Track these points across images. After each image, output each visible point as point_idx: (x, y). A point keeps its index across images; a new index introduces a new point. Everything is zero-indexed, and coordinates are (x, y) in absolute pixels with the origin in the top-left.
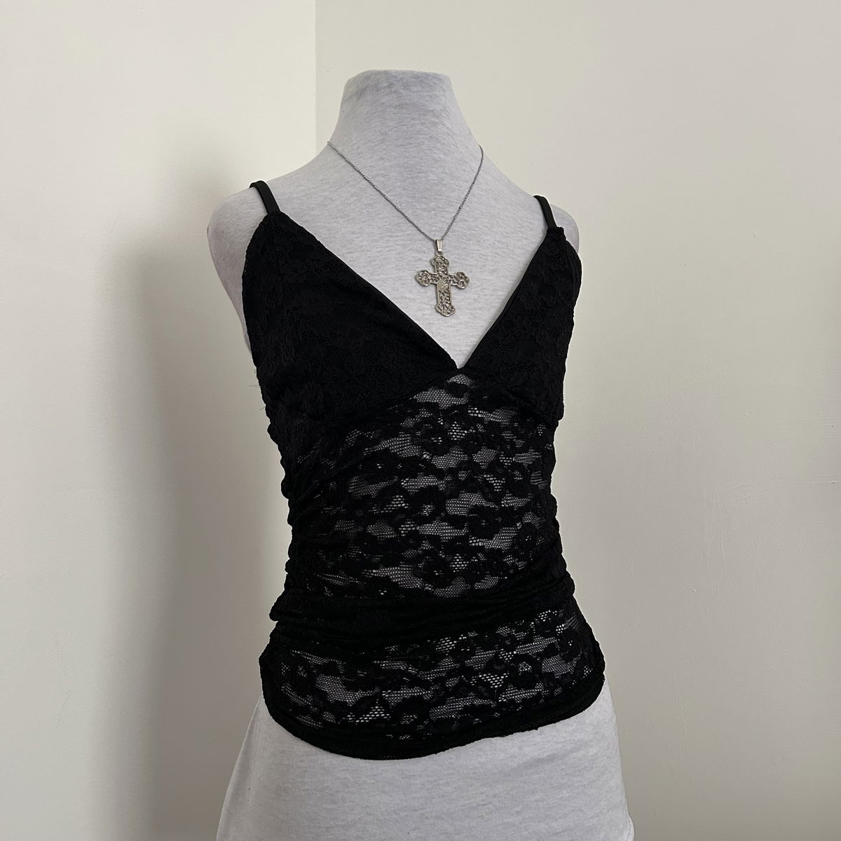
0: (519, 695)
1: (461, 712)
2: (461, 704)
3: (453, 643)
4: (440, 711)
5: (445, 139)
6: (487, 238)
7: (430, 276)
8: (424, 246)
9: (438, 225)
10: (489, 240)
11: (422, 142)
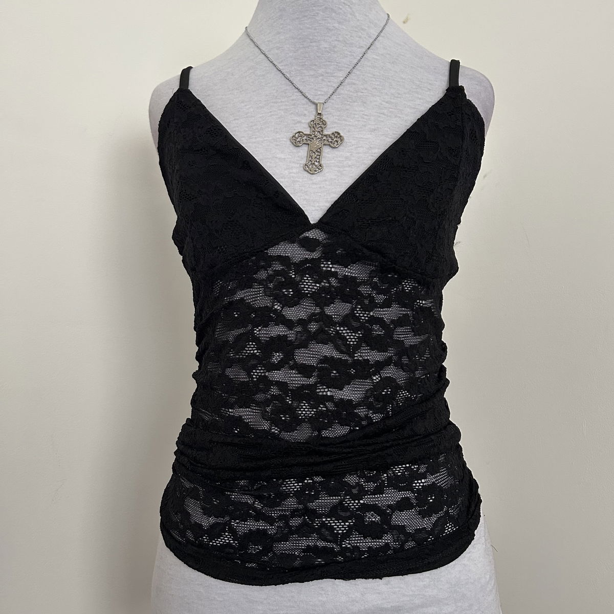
0: (366, 544)
1: (304, 551)
2: (304, 543)
3: (298, 485)
4: (283, 547)
5: (341, 9)
6: (375, 99)
7: (305, 137)
8: (306, 110)
9: (323, 89)
10: (376, 101)
11: (317, 13)
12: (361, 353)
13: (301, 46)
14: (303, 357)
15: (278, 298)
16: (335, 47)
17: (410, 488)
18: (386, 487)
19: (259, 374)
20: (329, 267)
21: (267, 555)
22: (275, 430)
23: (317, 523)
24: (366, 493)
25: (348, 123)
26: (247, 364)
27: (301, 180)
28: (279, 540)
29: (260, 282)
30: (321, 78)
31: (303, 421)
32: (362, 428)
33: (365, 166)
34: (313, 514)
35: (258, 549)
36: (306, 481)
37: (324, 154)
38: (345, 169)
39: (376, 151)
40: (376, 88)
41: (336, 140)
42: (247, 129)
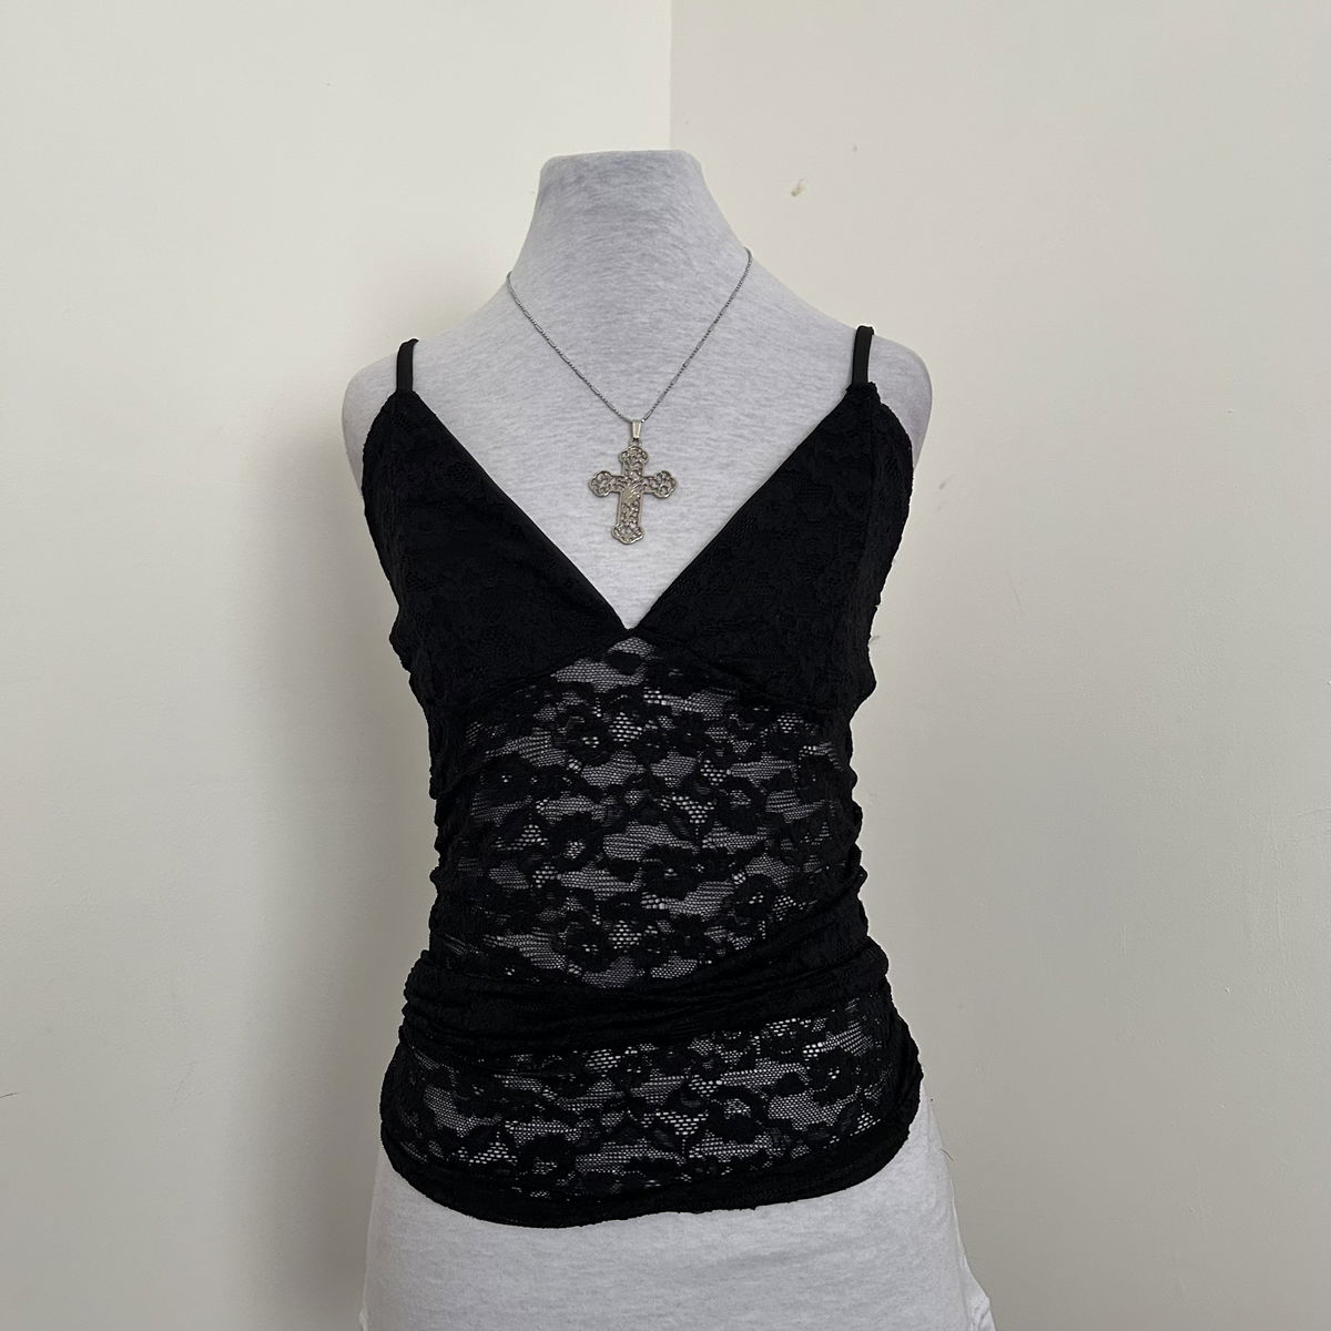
0: (726, 1151)
1: (626, 1167)
2: (627, 1154)
3: (615, 1059)
4: (593, 1162)
5: (668, 255)
6: (727, 411)
7: (613, 481)
8: (614, 432)
9: (642, 396)
10: (728, 415)
11: (628, 263)
12: (713, 837)
13: (603, 320)
14: (618, 847)
15: (574, 751)
16: (659, 321)
17: (797, 1057)
18: (759, 1057)
19: (547, 877)
20: (657, 699)
21: (566, 1178)
22: (574, 970)
23: (646, 1121)
24: (726, 1068)
25: (683, 455)
26: (526, 861)
27: (607, 555)
28: (585, 1151)
29: (545, 726)
30: (637, 376)
31: (620, 952)
32: (717, 960)
33: (713, 530)
34: (641, 1106)
35: (550, 1166)
36: (627, 1052)
37: (644, 510)
38: (680, 535)
39: (730, 503)
40: (729, 392)
41: (664, 485)
42: (516, 466)
